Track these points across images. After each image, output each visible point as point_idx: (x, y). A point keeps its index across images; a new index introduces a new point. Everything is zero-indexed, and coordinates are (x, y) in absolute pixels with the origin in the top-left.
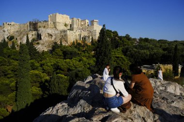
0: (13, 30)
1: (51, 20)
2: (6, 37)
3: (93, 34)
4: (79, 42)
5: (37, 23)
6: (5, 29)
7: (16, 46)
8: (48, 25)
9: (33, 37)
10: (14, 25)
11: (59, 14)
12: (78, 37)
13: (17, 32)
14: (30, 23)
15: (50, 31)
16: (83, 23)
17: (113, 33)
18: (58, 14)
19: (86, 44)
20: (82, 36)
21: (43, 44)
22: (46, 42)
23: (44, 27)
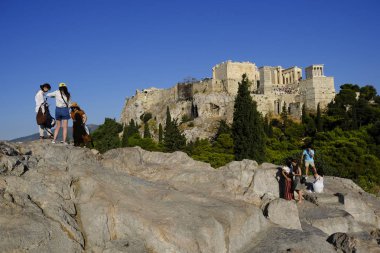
0: (151, 103)
1: (218, 76)
2: (138, 115)
3: (308, 97)
4: (275, 117)
5: (191, 85)
6: (139, 102)
7: (152, 132)
8: (211, 86)
9: (185, 113)
10: (152, 93)
11: (233, 61)
12: (274, 108)
13: (158, 104)
14: (179, 87)
15: (214, 99)
16: (287, 76)
17: (362, 91)
18: (230, 63)
19: (291, 122)
20: (282, 105)
21: (200, 126)
22: (207, 121)
23: (204, 92)
